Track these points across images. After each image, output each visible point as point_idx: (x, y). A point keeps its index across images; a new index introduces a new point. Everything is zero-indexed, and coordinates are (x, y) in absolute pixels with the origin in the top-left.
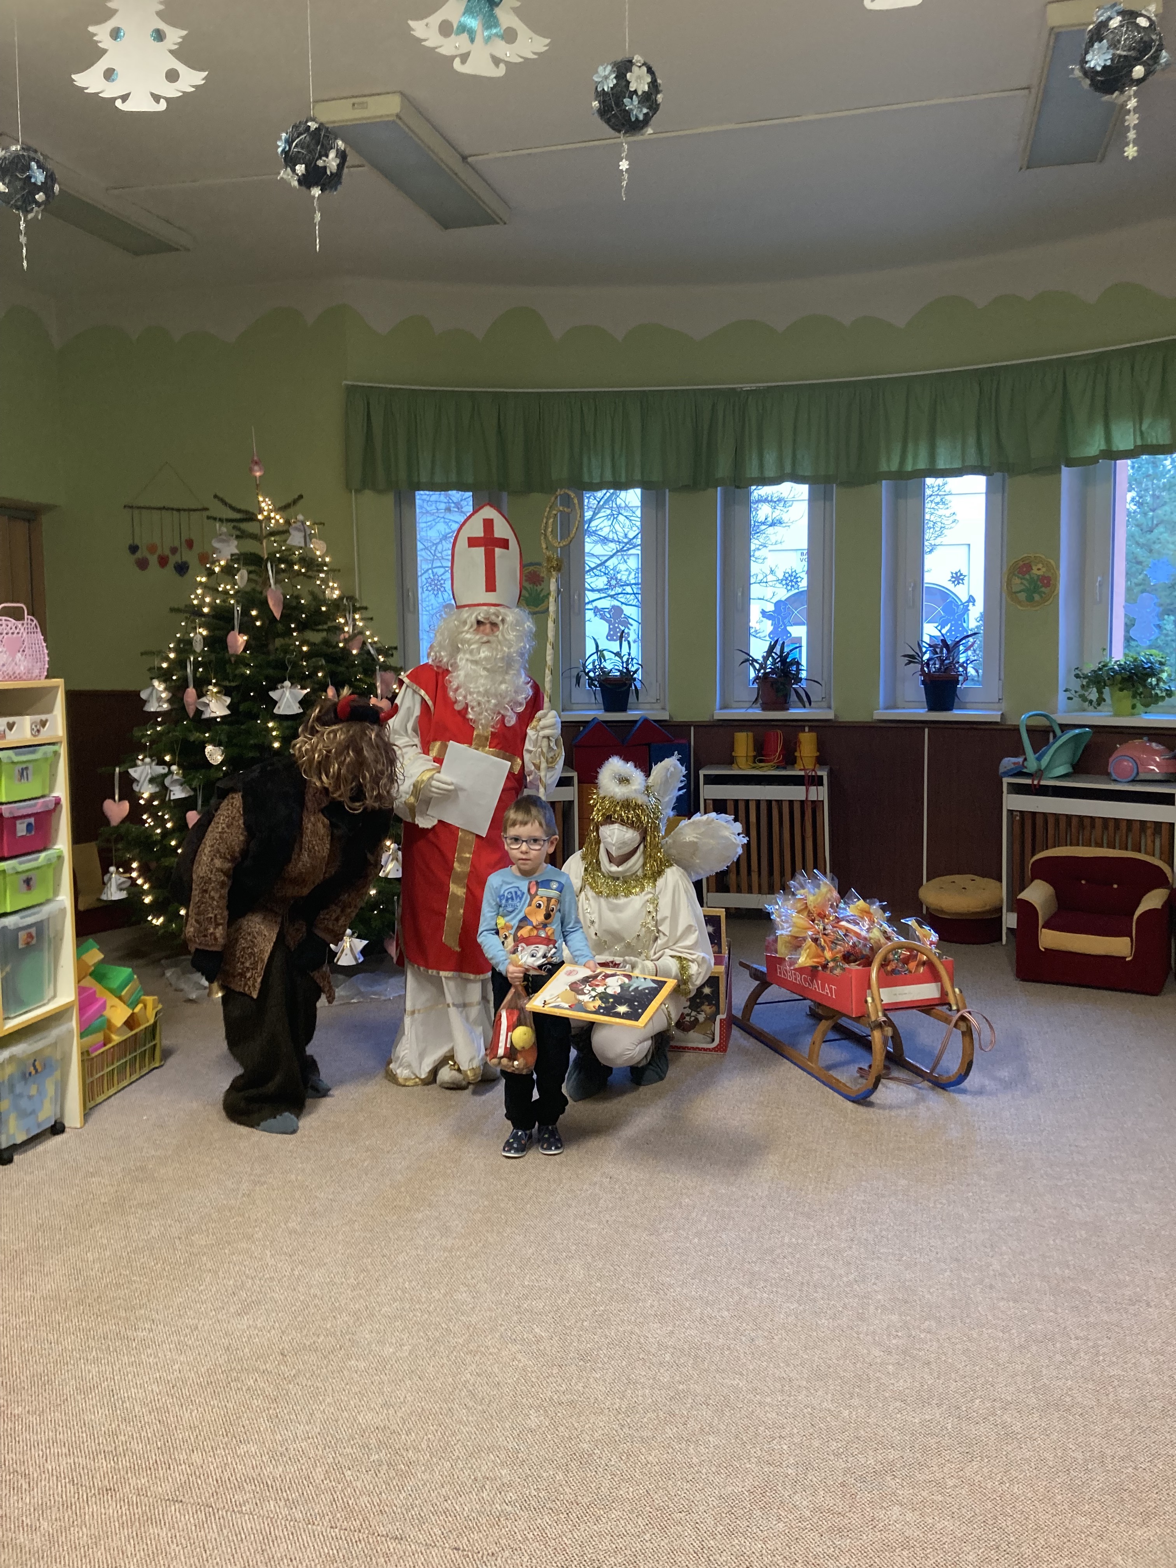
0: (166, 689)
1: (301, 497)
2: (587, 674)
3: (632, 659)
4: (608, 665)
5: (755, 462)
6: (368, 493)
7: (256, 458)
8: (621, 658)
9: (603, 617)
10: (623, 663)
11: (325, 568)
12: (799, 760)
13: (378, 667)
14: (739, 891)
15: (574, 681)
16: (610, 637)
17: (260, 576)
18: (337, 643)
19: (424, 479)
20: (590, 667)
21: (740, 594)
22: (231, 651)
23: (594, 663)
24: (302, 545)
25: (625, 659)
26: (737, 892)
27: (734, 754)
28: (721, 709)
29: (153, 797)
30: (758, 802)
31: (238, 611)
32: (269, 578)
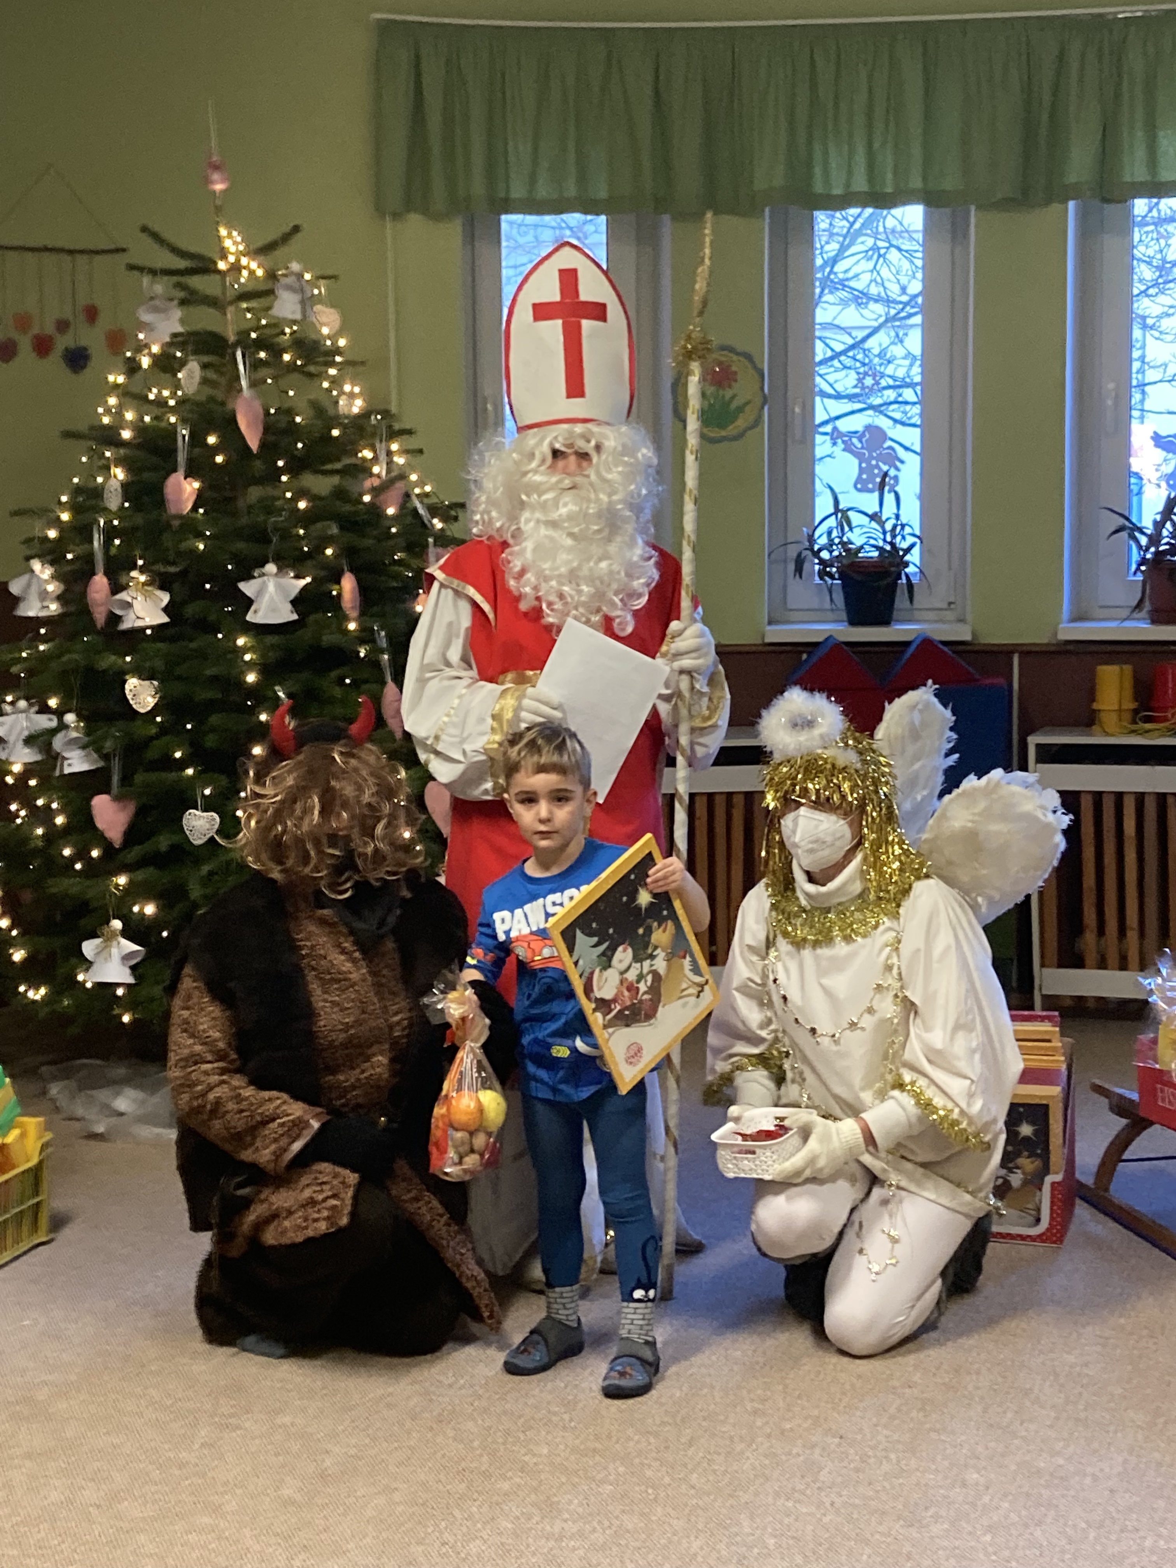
0: (53, 577)
1: (296, 229)
2: (816, 554)
3: (903, 526)
4: (856, 538)
5: (1140, 153)
6: (415, 220)
7: (215, 159)
8: (882, 524)
9: (848, 449)
10: (884, 533)
11: (338, 359)
13: (431, 540)
14: (1102, 964)
15: (791, 567)
16: (861, 486)
17: (222, 374)
18: (361, 495)
19: (518, 192)
20: (823, 541)
21: (1110, 402)
22: (172, 510)
23: (829, 533)
24: (298, 316)
25: (888, 526)
26: (1100, 968)
27: (1095, 706)
28: (1073, 620)
29: (29, 771)
30: (1140, 797)
31: (184, 436)
32: (239, 377)
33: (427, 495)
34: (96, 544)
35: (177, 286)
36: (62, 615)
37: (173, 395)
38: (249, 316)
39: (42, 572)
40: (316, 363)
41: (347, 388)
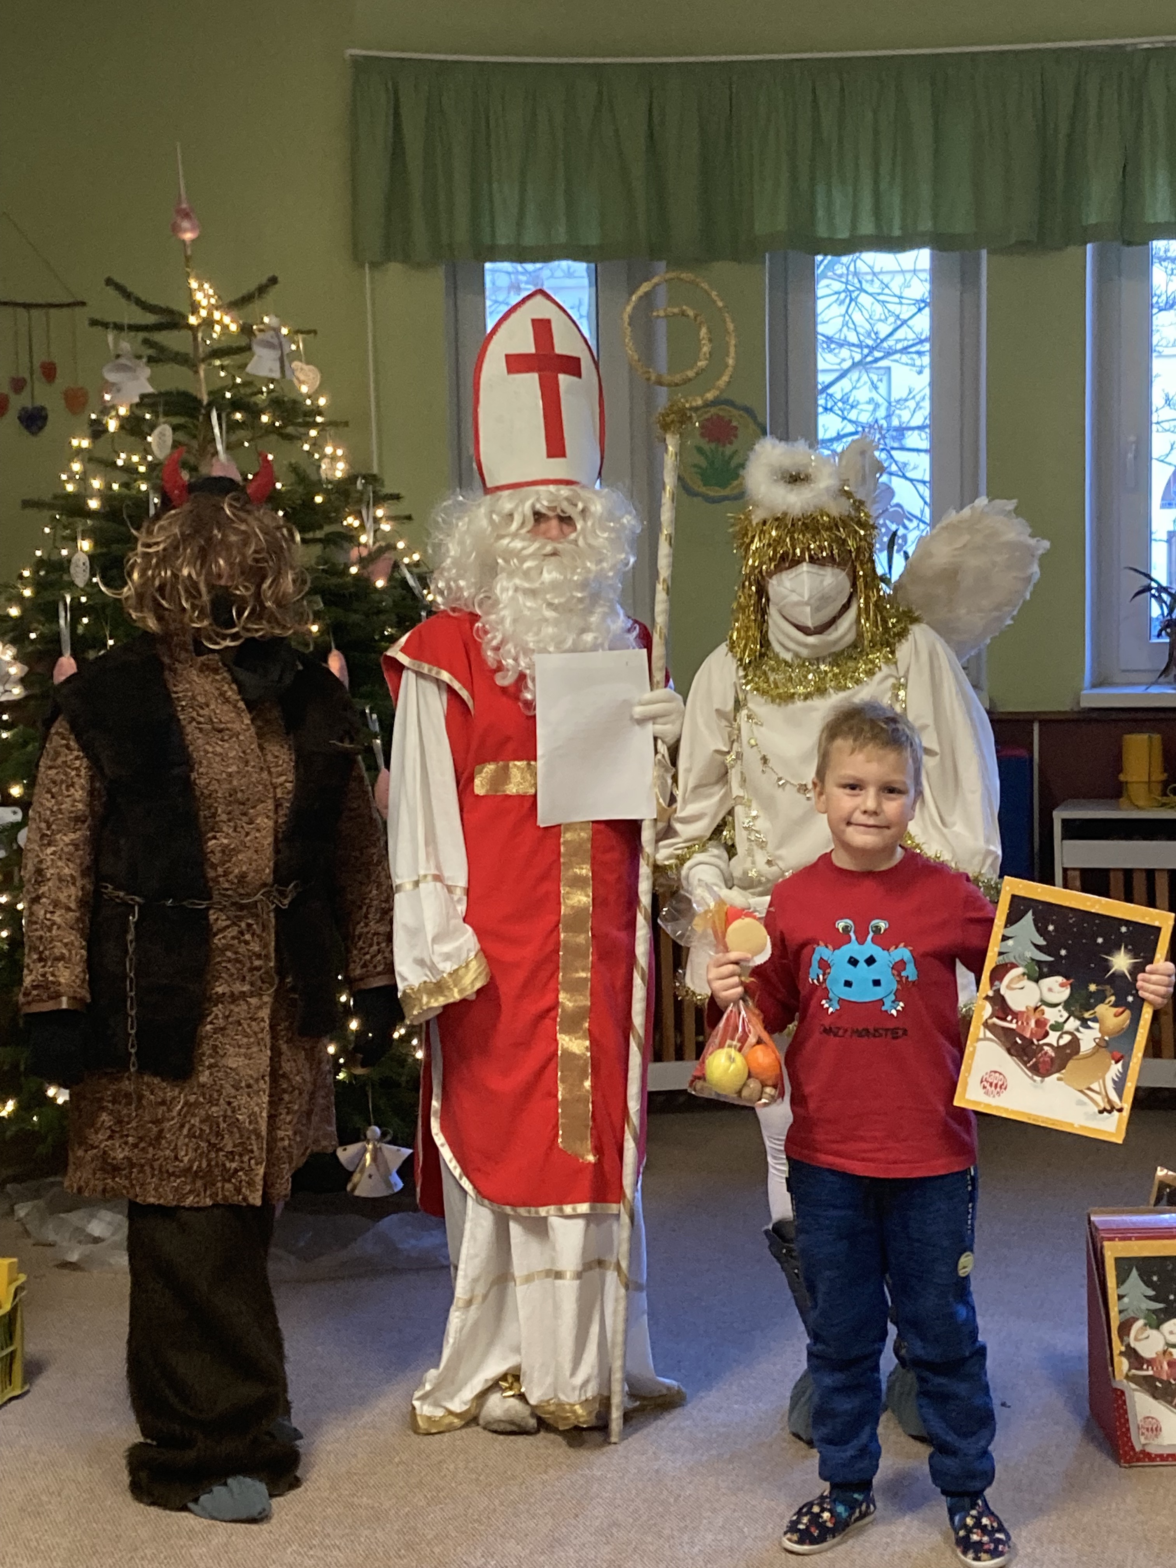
0: (15, 658)
1: (273, 281)
6: (395, 269)
7: (184, 206)
11: (319, 419)
17: (197, 437)
18: (347, 567)
19: (500, 239)
21: (1130, 455)
24: (277, 375)
27: (1121, 777)
28: (1096, 686)
32: (214, 440)
33: (417, 564)
34: (62, 622)
35: (146, 342)
36: (26, 699)
37: (143, 459)
38: (222, 374)
39: (4, 653)
40: (297, 425)
41: (329, 450)
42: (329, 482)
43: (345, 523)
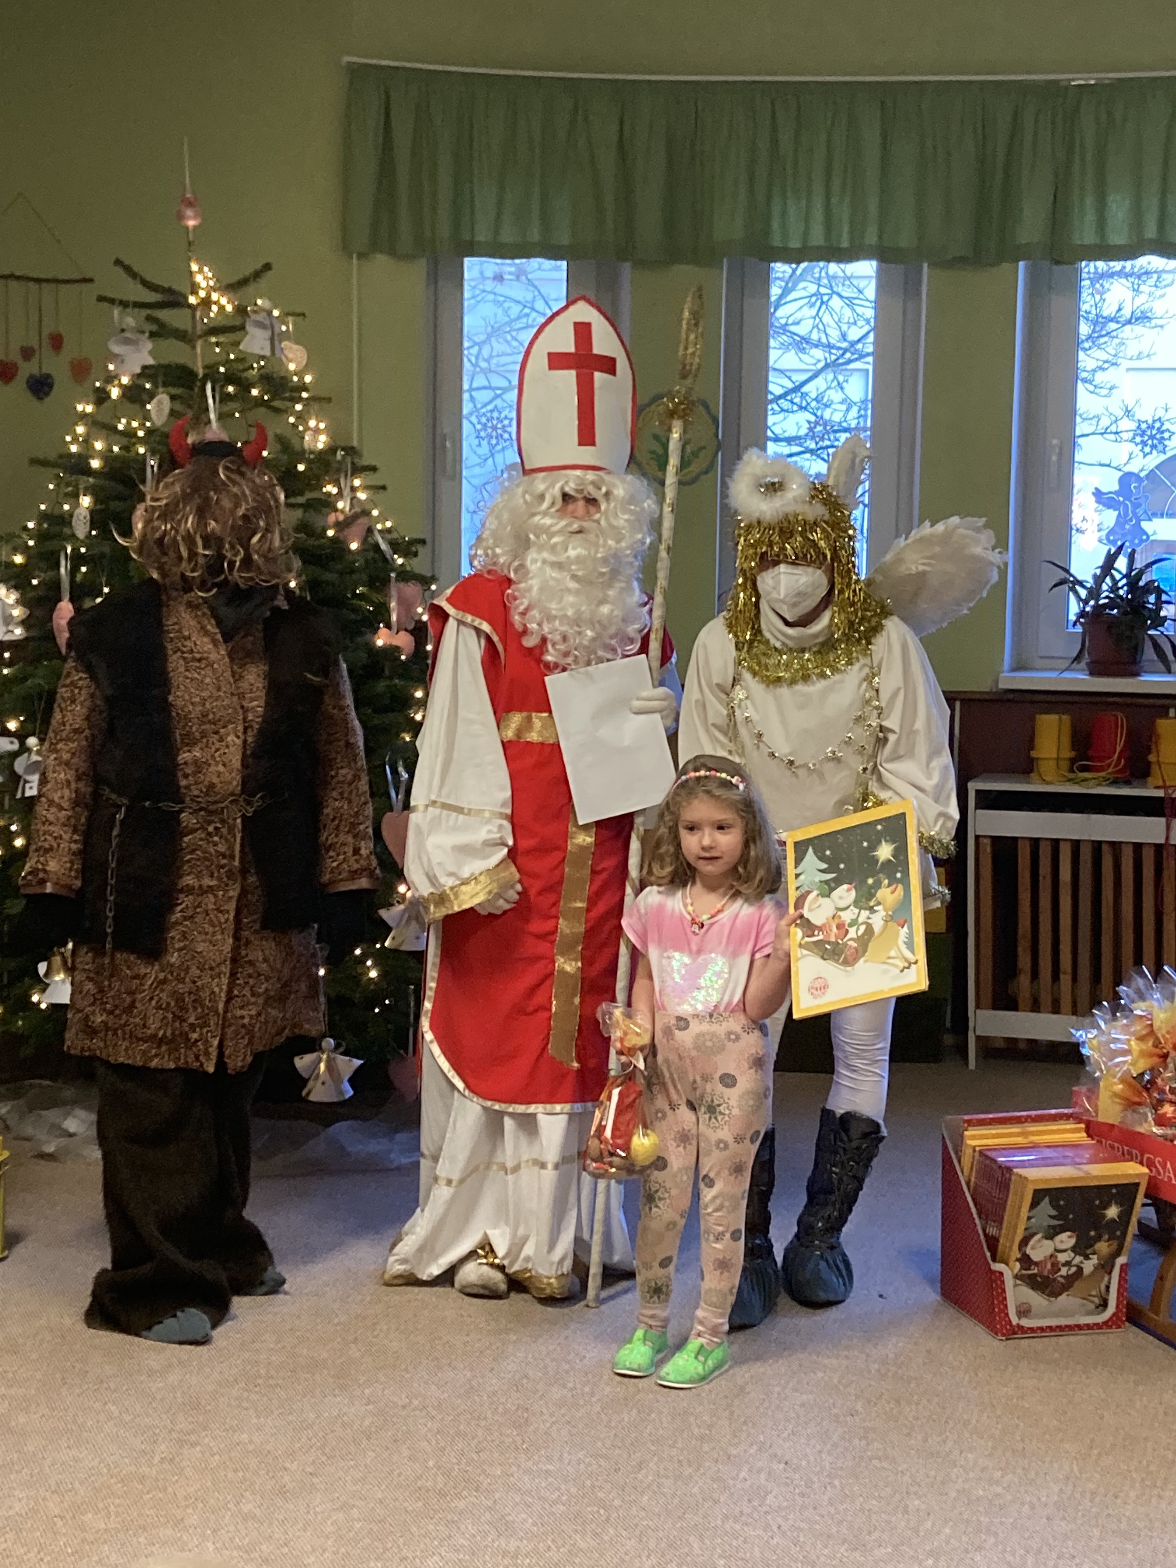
0: (18, 602)
1: (267, 267)
5: (1090, 217)
6: (381, 259)
7: (188, 195)
11: (305, 395)
12: (1155, 768)
13: (393, 575)
14: (1036, 1007)
17: (190, 407)
18: (324, 531)
19: (482, 236)
21: (1054, 458)
24: (267, 352)
26: (1032, 1011)
27: (1033, 754)
28: (1014, 670)
30: (1076, 845)
31: (152, 467)
32: (207, 409)
33: (389, 531)
34: (62, 570)
35: (149, 318)
36: (26, 639)
37: (142, 425)
38: (218, 350)
39: (7, 596)
40: (284, 399)
41: (312, 423)
42: (311, 452)
43: (324, 490)
